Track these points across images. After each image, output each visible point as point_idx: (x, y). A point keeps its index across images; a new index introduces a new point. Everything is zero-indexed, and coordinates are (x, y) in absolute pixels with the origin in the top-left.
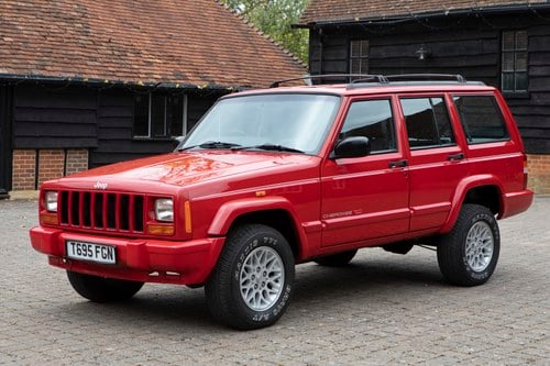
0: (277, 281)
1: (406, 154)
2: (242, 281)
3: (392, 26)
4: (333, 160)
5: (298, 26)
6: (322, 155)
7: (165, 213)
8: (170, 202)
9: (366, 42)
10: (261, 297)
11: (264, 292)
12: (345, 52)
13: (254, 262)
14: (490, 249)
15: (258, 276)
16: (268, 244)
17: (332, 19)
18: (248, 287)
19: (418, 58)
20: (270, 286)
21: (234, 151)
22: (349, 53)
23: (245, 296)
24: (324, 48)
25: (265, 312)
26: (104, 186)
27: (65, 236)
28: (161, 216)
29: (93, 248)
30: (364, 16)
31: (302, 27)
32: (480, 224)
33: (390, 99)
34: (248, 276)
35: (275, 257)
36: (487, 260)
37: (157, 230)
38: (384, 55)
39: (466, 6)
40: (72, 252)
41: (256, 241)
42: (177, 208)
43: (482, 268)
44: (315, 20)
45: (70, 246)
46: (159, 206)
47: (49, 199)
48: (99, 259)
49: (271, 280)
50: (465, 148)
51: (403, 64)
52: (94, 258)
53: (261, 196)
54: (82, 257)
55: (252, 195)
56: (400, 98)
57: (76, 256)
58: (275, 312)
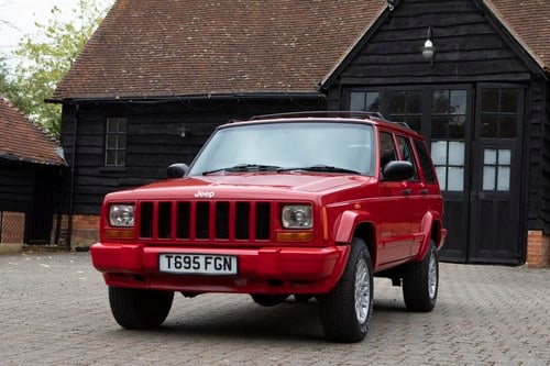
3: (154, 105)
5: (51, 101)
6: (377, 176)
9: (125, 120)
12: (101, 128)
14: (435, 279)
17: (89, 96)
19: (179, 136)
22: (105, 130)
24: (79, 123)
26: (211, 194)
30: (124, 95)
31: (56, 102)
33: (391, 134)
35: (366, 270)
36: (434, 288)
38: (142, 132)
44: (72, 96)
45: (163, 259)
48: (211, 270)
49: (362, 293)
51: (161, 141)
52: (202, 270)
53: (357, 209)
54: (183, 270)
57: (173, 269)
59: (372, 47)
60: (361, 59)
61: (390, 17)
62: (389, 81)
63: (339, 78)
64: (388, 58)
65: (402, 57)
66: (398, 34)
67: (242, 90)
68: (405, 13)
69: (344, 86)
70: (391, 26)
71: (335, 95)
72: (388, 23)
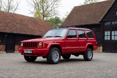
0: (58, 57)
1: (78, 38)
2: (52, 56)
4: (67, 38)
5: (60, 27)
6: (65, 37)
7: (40, 44)
8: (41, 43)
10: (55, 59)
11: (56, 58)
13: (54, 53)
14: (91, 55)
15: (55, 56)
16: (56, 50)
18: (53, 57)
20: (57, 57)
21: (51, 37)
23: (53, 59)
25: (56, 61)
26: (30, 41)
27: (24, 49)
28: (39, 45)
29: (28, 51)
32: (90, 51)
33: (76, 30)
34: (53, 55)
35: (58, 53)
36: (91, 57)
37: (39, 47)
39: (86, 24)
40: (25, 52)
41: (55, 50)
42: (42, 44)
43: (90, 58)
45: (25, 51)
46: (39, 43)
47: (22, 44)
49: (57, 56)
50: (87, 39)
53: (56, 43)
54: (27, 52)
55: (54, 42)
56: (77, 30)
57: (26, 52)
58: (58, 62)
59: (108, 14)
60: (107, 16)
61: (112, 8)
62: (112, 20)
63: (103, 20)
64: (111, 16)
65: (114, 15)
66: (113, 11)
67: (89, 23)
68: (114, 7)
69: (104, 21)
70: (112, 10)
71: (102, 23)
72: (111, 9)
